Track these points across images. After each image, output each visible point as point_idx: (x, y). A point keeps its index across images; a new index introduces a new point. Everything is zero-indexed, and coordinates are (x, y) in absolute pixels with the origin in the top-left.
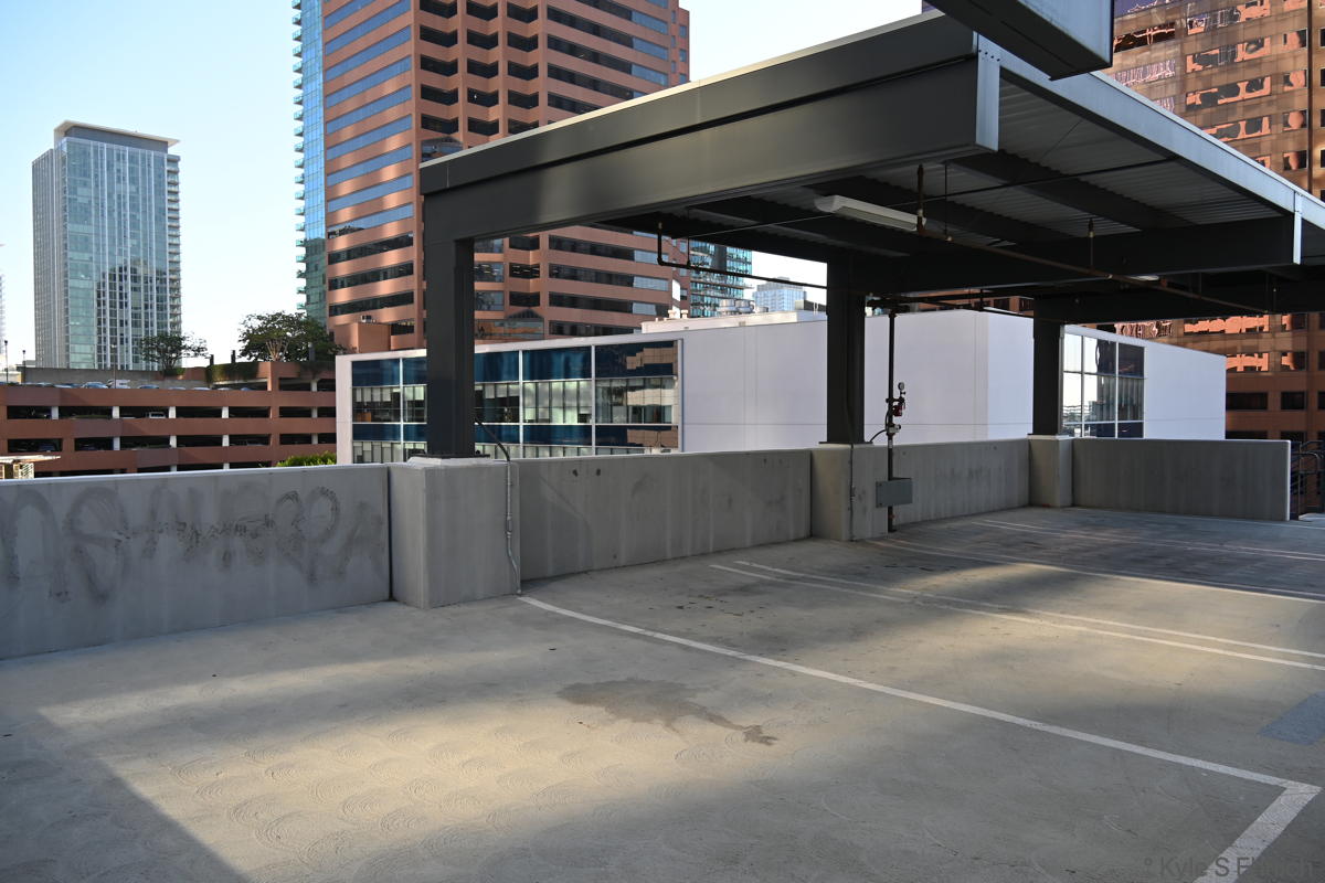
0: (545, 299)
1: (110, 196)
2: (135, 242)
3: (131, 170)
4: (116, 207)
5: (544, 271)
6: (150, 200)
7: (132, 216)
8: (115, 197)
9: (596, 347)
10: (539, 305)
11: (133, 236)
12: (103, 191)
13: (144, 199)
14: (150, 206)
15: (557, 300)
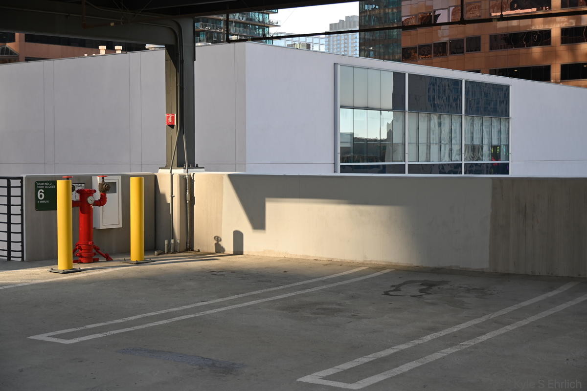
10: (14, 41)
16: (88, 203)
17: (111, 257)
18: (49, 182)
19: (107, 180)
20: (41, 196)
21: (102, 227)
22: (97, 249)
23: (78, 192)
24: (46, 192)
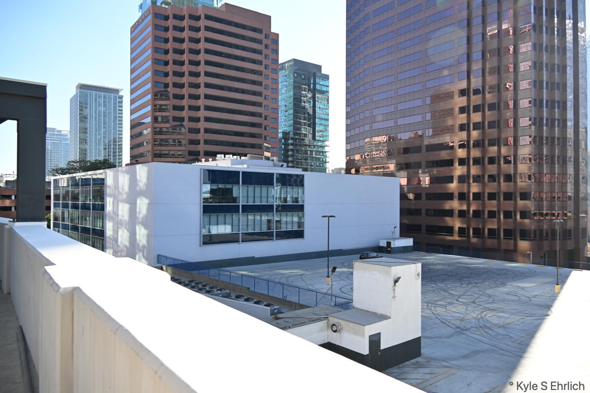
0: (202, 153)
1: (95, 112)
2: (105, 130)
3: (104, 102)
4: (98, 116)
5: (202, 142)
6: (111, 113)
7: (104, 120)
8: (97, 112)
10: (199, 155)
11: (104, 127)
12: (93, 110)
13: (109, 113)
14: (111, 116)
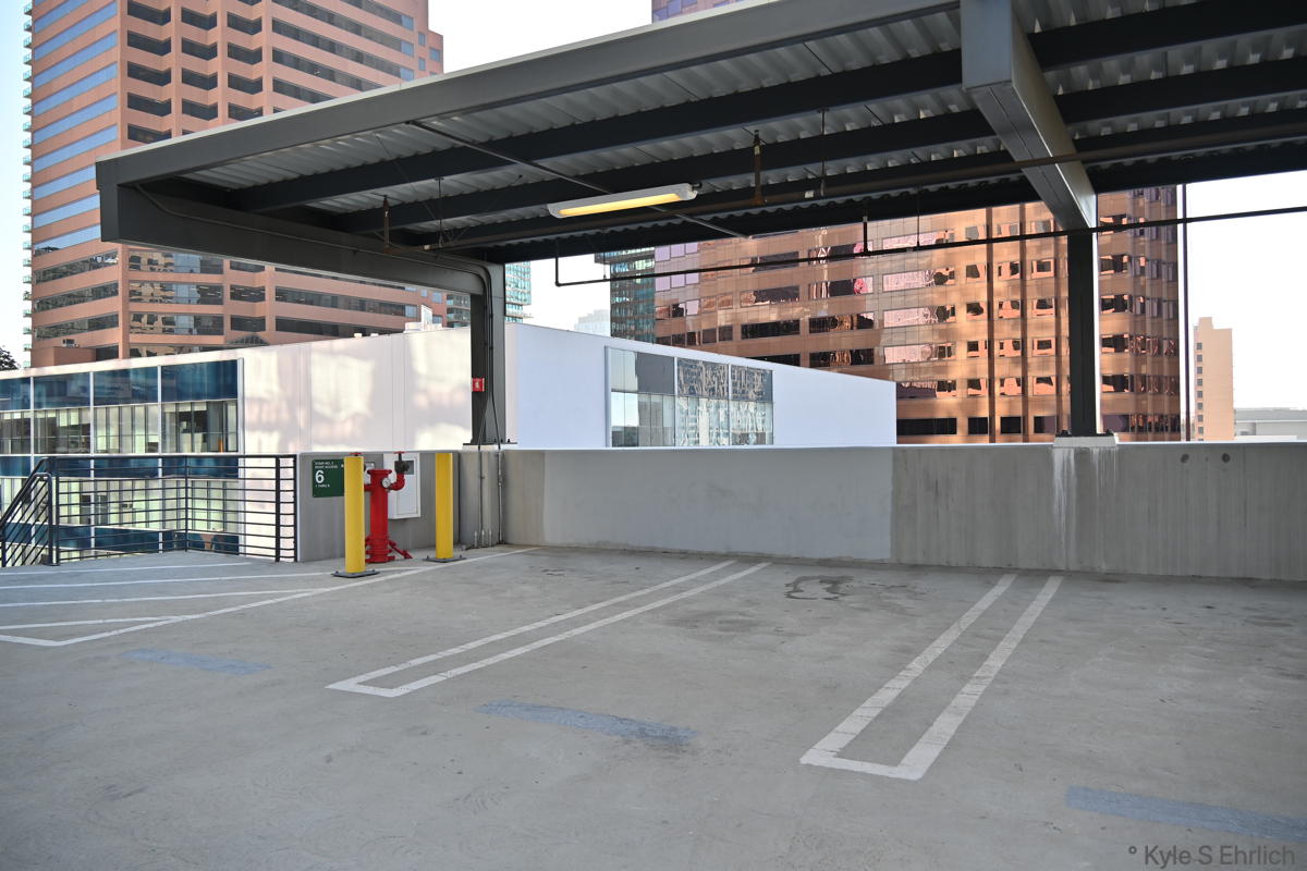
0: (270, 324)
5: (270, 294)
9: (162, 367)
10: (264, 330)
15: (284, 325)
16: (382, 485)
17: (410, 554)
18: (330, 461)
19: (405, 458)
20: (320, 479)
21: (396, 517)
22: (393, 545)
23: (368, 472)
24: (326, 473)
